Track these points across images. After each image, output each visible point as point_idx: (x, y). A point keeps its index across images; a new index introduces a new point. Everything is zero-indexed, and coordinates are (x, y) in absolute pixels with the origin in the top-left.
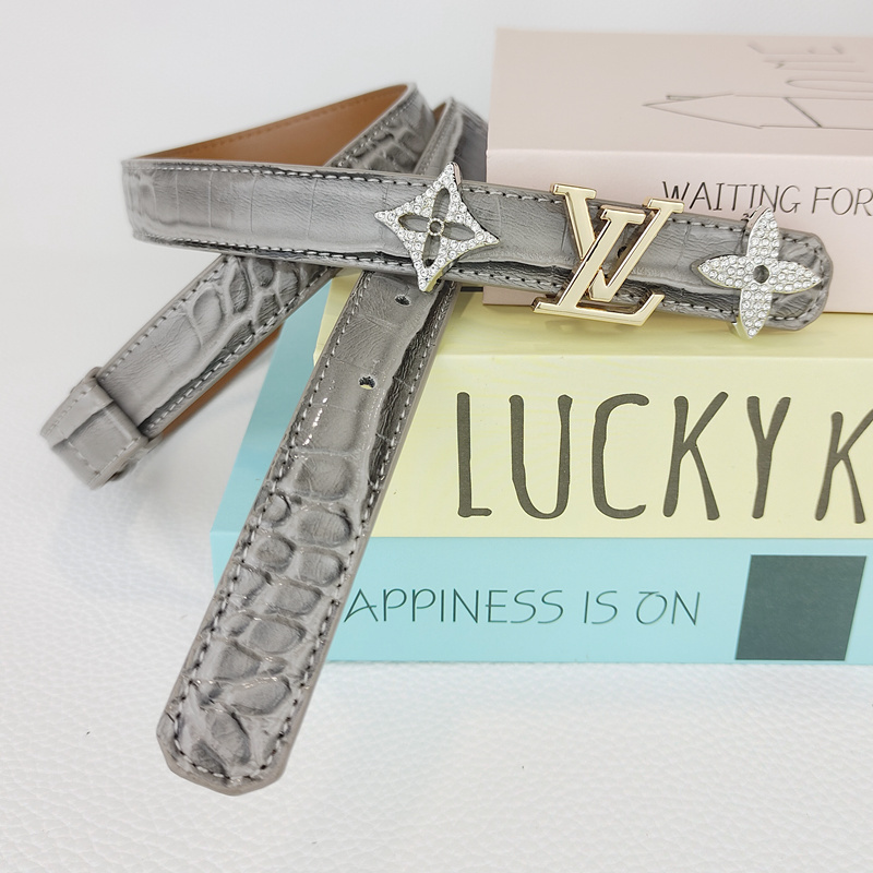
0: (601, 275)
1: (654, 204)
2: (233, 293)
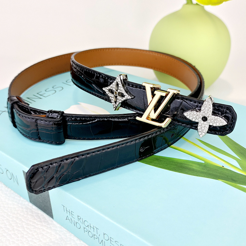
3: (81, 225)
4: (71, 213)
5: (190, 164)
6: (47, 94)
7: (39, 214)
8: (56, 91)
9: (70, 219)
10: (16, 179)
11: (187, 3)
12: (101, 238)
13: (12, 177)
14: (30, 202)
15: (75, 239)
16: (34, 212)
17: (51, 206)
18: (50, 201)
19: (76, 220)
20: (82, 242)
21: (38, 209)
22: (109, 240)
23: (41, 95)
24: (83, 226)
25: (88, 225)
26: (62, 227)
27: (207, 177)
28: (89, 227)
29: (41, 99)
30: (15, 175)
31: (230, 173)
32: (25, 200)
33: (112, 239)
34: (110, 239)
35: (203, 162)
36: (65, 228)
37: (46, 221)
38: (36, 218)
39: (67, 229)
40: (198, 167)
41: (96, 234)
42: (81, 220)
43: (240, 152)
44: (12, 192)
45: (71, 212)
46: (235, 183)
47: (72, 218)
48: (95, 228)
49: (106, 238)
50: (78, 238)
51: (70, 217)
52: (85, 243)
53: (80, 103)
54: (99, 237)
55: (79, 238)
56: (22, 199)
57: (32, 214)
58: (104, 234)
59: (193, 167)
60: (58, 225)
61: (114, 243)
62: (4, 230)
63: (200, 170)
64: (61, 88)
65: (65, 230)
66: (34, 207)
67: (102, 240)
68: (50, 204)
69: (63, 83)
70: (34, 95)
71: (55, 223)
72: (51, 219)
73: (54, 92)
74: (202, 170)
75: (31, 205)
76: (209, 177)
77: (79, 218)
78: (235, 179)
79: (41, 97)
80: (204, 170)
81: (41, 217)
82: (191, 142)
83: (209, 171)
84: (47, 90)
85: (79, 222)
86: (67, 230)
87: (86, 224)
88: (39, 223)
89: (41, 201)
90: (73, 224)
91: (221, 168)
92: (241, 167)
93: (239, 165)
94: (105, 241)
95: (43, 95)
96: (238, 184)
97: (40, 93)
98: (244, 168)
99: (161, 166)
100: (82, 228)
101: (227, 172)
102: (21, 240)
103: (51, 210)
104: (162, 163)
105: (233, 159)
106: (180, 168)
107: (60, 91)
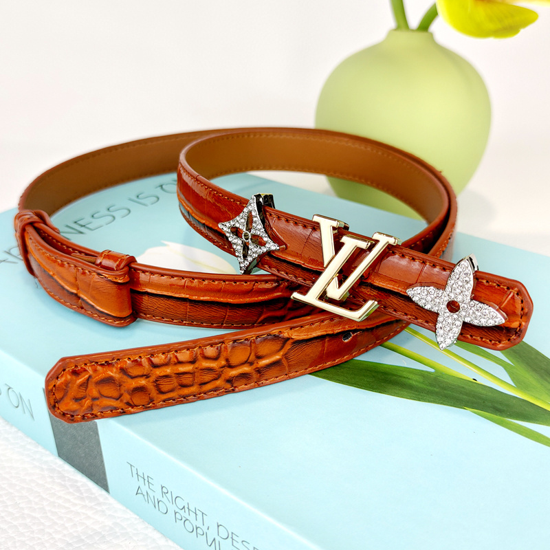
3: (170, 505)
4: (147, 480)
5: (405, 374)
6: (96, 223)
7: (77, 481)
8: (114, 218)
9: (145, 494)
10: (29, 407)
11: (398, 28)
12: (212, 534)
13: (20, 402)
14: (59, 456)
15: (156, 535)
16: (67, 479)
17: (103, 466)
18: (101, 455)
19: (158, 496)
20: (170, 543)
21: (76, 471)
22: (230, 539)
23: (82, 226)
24: (172, 508)
25: (184, 507)
26: (128, 511)
27: (441, 403)
28: (187, 510)
29: (81, 235)
30: (25, 399)
31: (490, 394)
32: (48, 452)
33: (234, 537)
34: (230, 536)
35: (432, 370)
38: (71, 490)
39: (138, 515)
40: (421, 380)
41: (201, 525)
42: (169, 495)
43: (512, 350)
44: (20, 434)
45: (146, 478)
46: (500, 415)
47: (149, 492)
48: (198, 512)
49: (223, 533)
50: (162, 533)
51: (144, 489)
53: (166, 243)
54: (207, 531)
55: (165, 535)
56: (40, 449)
57: (63, 483)
58: (218, 526)
59: (411, 381)
60: (118, 506)
61: (239, 545)
63: (425, 387)
64: (126, 211)
65: (136, 516)
66: (68, 468)
67: (214, 539)
68: (102, 461)
69: (130, 200)
71: (111, 500)
72: (104, 492)
73: (110, 218)
74: (430, 388)
75: (60, 462)
76: (445, 403)
77: (165, 490)
78: (500, 407)
79: (82, 229)
80: (435, 387)
81: (81, 489)
83: (445, 390)
84: (95, 216)
85: (165, 499)
86: (138, 517)
87: (180, 503)
88: (77, 502)
89: (83, 455)
90: (151, 505)
91: (471, 384)
92: (513, 380)
93: (510, 376)
94: (221, 540)
95: (87, 226)
96: (507, 417)
97: (81, 222)
98: (520, 384)
99: (341, 378)
100: (171, 513)
101: (484, 392)
102: (39, 539)
103: (104, 473)
104: (342, 372)
105: (497, 363)
106: (382, 384)
107: (123, 217)
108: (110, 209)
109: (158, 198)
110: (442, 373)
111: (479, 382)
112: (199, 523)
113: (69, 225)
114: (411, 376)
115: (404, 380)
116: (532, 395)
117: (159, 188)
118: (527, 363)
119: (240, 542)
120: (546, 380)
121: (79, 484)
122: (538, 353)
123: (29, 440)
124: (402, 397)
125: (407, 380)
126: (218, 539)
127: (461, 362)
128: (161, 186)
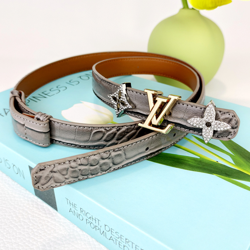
0: (155, 116)
1: (170, 97)
2: (108, 136)
4: (74, 205)
5: (187, 159)
6: (52, 93)
7: (43, 206)
8: (60, 91)
9: (73, 212)
10: (22, 174)
11: (184, 8)
12: (103, 229)
13: (19, 172)
14: (36, 195)
15: (78, 230)
16: (39, 205)
17: (55, 199)
18: (54, 195)
19: (79, 212)
20: (84, 233)
21: (43, 202)
22: (110, 231)
23: (46, 94)
24: (85, 218)
25: (90, 217)
26: (66, 219)
27: (203, 172)
28: (91, 219)
29: (46, 98)
30: (21, 170)
31: (224, 168)
32: (31, 194)
33: (112, 231)
34: (110, 230)
35: (199, 158)
36: (69, 220)
37: (51, 213)
38: (41, 210)
39: (70, 221)
40: (194, 162)
41: (98, 226)
42: (84, 212)
43: (234, 149)
44: (19, 185)
46: (228, 177)
47: (75, 211)
48: (96, 220)
49: (107, 229)
51: (73, 209)
52: (88, 234)
53: (82, 102)
54: (100, 228)
55: (82, 229)
56: (28, 192)
57: (37, 207)
58: (105, 226)
59: (189, 162)
60: (62, 217)
61: (114, 234)
62: (11, 222)
63: (196, 165)
64: (65, 88)
65: (69, 221)
66: (40, 200)
67: (104, 231)
68: (55, 197)
69: (67, 83)
70: (39, 95)
71: (59, 215)
72: (55, 211)
73: (58, 91)
74: (198, 165)
75: (36, 198)
77: (82, 210)
78: (228, 174)
79: (46, 96)
80: (200, 165)
81: (45, 209)
82: (187, 139)
83: (204, 166)
84: (51, 90)
85: (82, 214)
86: (70, 222)
87: (89, 216)
88: (44, 215)
89: (46, 194)
90: (76, 216)
91: (216, 163)
92: (234, 162)
93: (233, 160)
94: (107, 232)
95: (48, 94)
96: (232, 178)
97: (45, 93)
98: (237, 163)
99: (159, 161)
100: (85, 220)
101: (221, 167)
102: (27, 231)
103: (55, 203)
104: (160, 158)
105: (227, 154)
106: (177, 164)
107: (63, 91)
108: (58, 87)
109: (79, 82)
110: (203, 159)
111: (219, 162)
112: (97, 225)
113: (40, 94)
114: (189, 160)
115: (186, 162)
116: (242, 168)
117: (79, 78)
118: (240, 154)
119: (115, 232)
120: (249, 162)
121: (44, 207)
122: (245, 150)
123: (23, 188)
124: (186, 169)
125: (188, 162)
126: (105, 231)
127: (211, 154)
128: (80, 77)
